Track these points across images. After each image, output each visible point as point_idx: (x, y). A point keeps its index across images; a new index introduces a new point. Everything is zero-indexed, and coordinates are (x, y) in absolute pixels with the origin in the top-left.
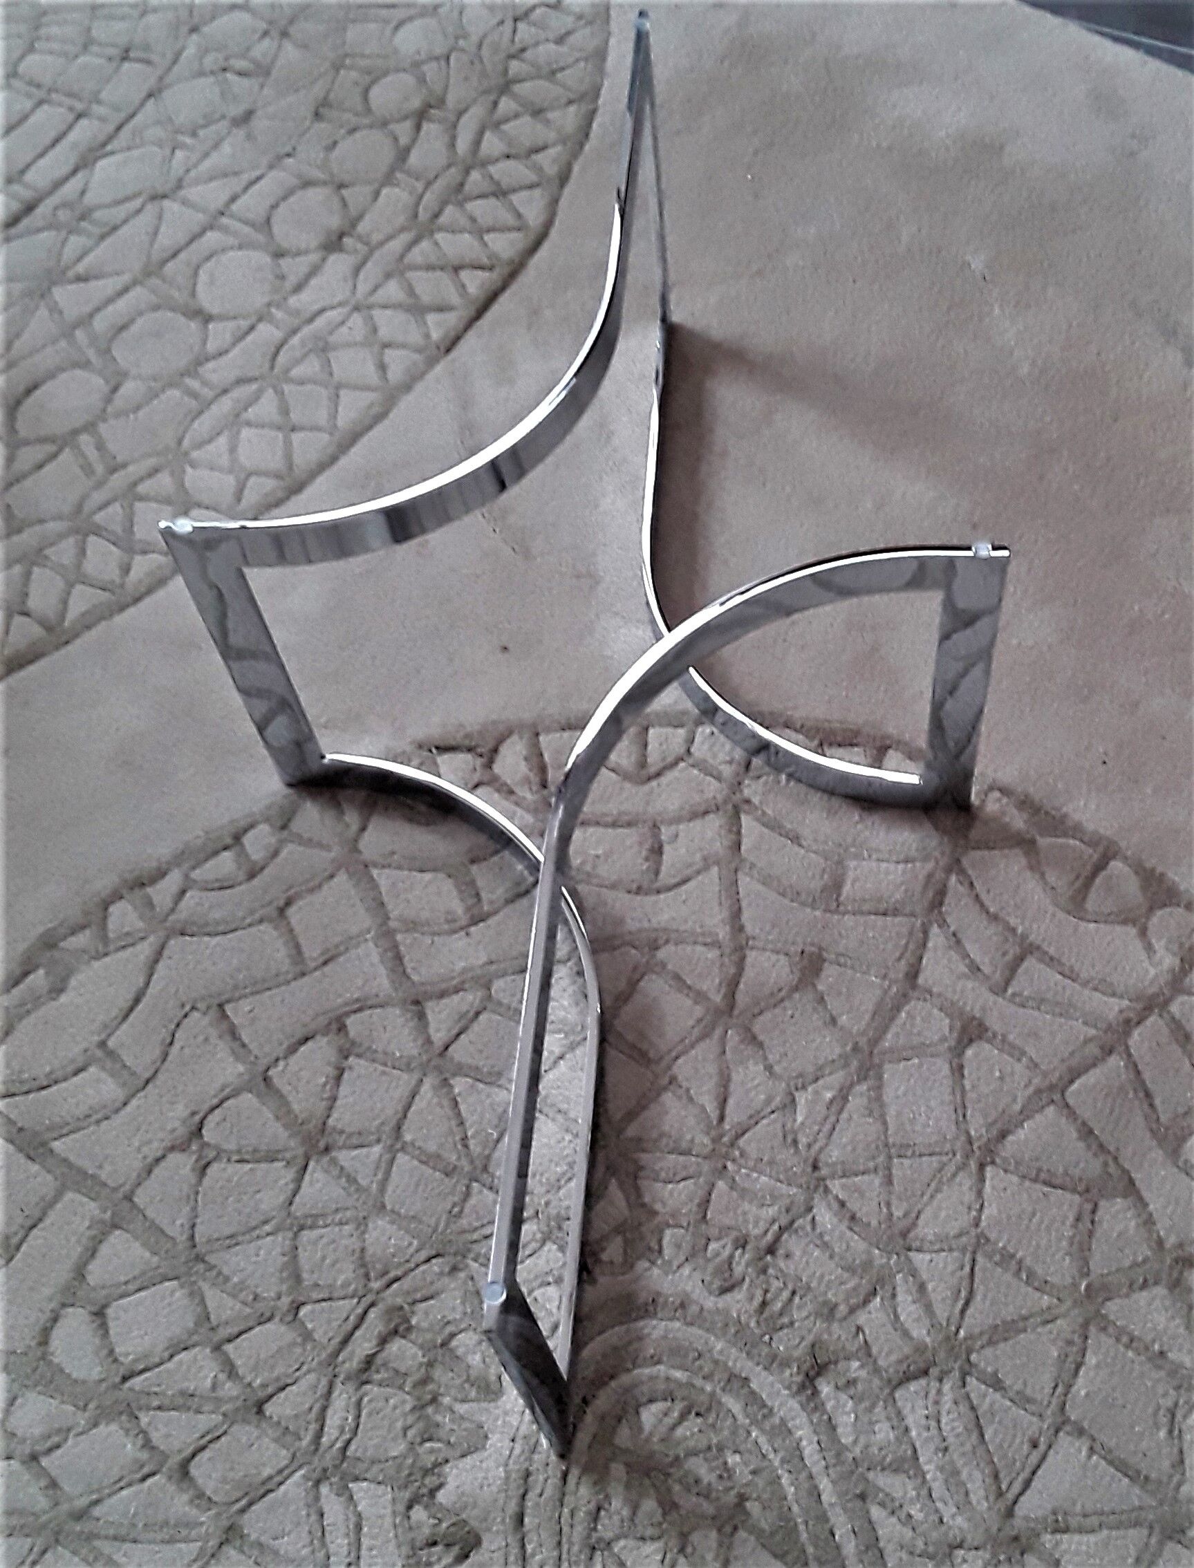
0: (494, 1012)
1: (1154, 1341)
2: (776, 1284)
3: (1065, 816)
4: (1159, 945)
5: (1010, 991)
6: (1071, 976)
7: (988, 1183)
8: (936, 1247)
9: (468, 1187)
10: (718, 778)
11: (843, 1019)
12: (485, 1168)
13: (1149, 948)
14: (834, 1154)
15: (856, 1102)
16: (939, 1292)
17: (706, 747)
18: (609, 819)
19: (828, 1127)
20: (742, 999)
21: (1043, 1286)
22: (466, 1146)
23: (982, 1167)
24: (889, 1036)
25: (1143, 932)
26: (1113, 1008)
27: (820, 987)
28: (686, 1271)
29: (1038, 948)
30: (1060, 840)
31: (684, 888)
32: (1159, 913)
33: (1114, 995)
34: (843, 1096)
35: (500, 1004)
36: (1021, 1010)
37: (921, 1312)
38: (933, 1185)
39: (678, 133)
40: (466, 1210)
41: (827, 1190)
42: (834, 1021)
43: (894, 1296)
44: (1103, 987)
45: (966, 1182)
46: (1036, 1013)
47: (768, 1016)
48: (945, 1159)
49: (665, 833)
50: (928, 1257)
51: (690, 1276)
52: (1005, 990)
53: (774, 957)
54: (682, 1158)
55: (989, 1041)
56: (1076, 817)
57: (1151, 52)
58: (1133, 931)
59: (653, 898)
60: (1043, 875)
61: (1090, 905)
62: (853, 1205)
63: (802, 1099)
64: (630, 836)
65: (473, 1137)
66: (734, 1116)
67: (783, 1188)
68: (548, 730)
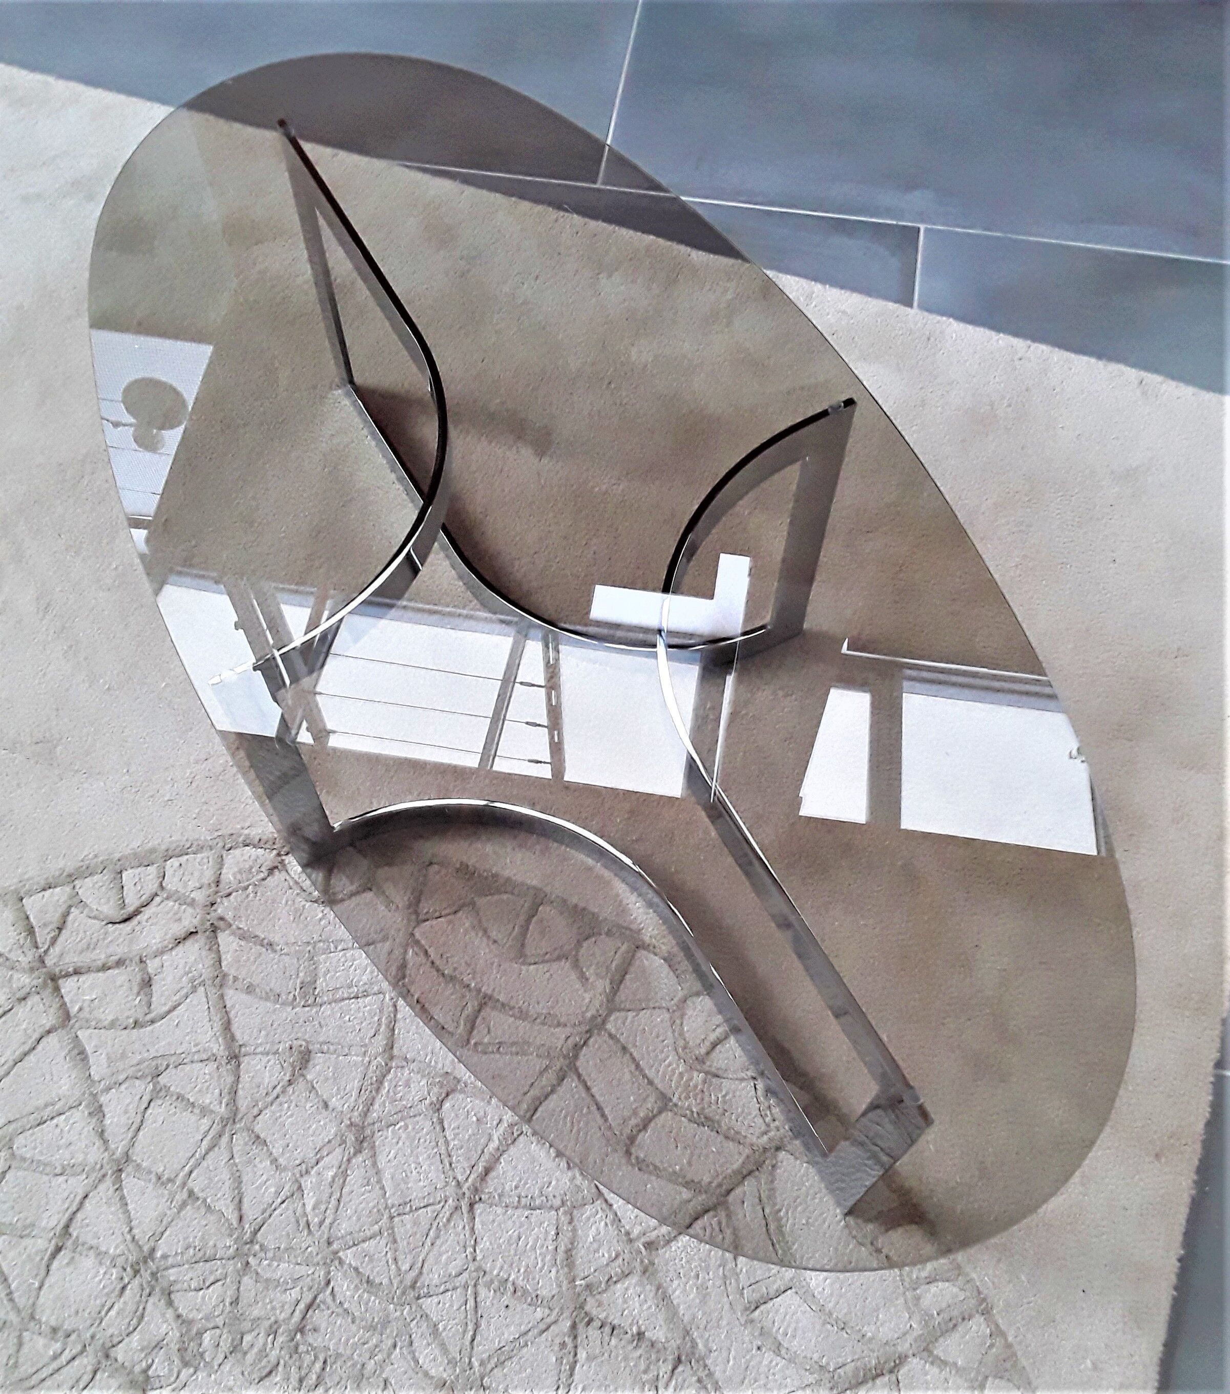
0: (19, 1168)
1: (631, 1325)
2: (308, 1359)
3: (495, 876)
4: (590, 973)
5: (473, 1042)
6: (522, 1015)
7: (477, 1219)
8: (442, 1288)
9: (20, 1337)
10: (192, 903)
11: (333, 1102)
12: (32, 1317)
13: (583, 978)
14: (344, 1227)
15: (355, 1176)
16: (451, 1329)
17: (176, 879)
18: (100, 963)
19: (333, 1202)
20: (243, 1104)
21: (536, 1301)
22: (11, 1300)
23: (471, 1205)
24: (376, 1106)
25: (576, 965)
26: (558, 1038)
27: (309, 1077)
28: (227, 1367)
29: (490, 998)
30: (496, 897)
31: (175, 1013)
32: (585, 944)
33: (559, 1025)
34: (343, 1173)
35: (24, 1159)
36: (484, 1057)
37: (437, 1352)
38: (432, 1233)
39: (69, 319)
40: (21, 1360)
41: (341, 1262)
42: (326, 1106)
43: (411, 1343)
44: (550, 1020)
45: (461, 1222)
46: (498, 1056)
47: (267, 1114)
48: (439, 1207)
49: (152, 966)
50: (435, 1299)
51: (230, 1371)
52: (468, 1041)
53: (265, 1059)
54: (208, 1265)
55: (462, 1091)
56: (507, 873)
57: (466, 180)
58: (566, 965)
59: (149, 1028)
60: (485, 931)
61: (528, 951)
62: (366, 1270)
63: (308, 1183)
64: (119, 976)
65: (17, 1289)
66: (252, 1212)
67: (303, 1270)
68: (30, 893)
